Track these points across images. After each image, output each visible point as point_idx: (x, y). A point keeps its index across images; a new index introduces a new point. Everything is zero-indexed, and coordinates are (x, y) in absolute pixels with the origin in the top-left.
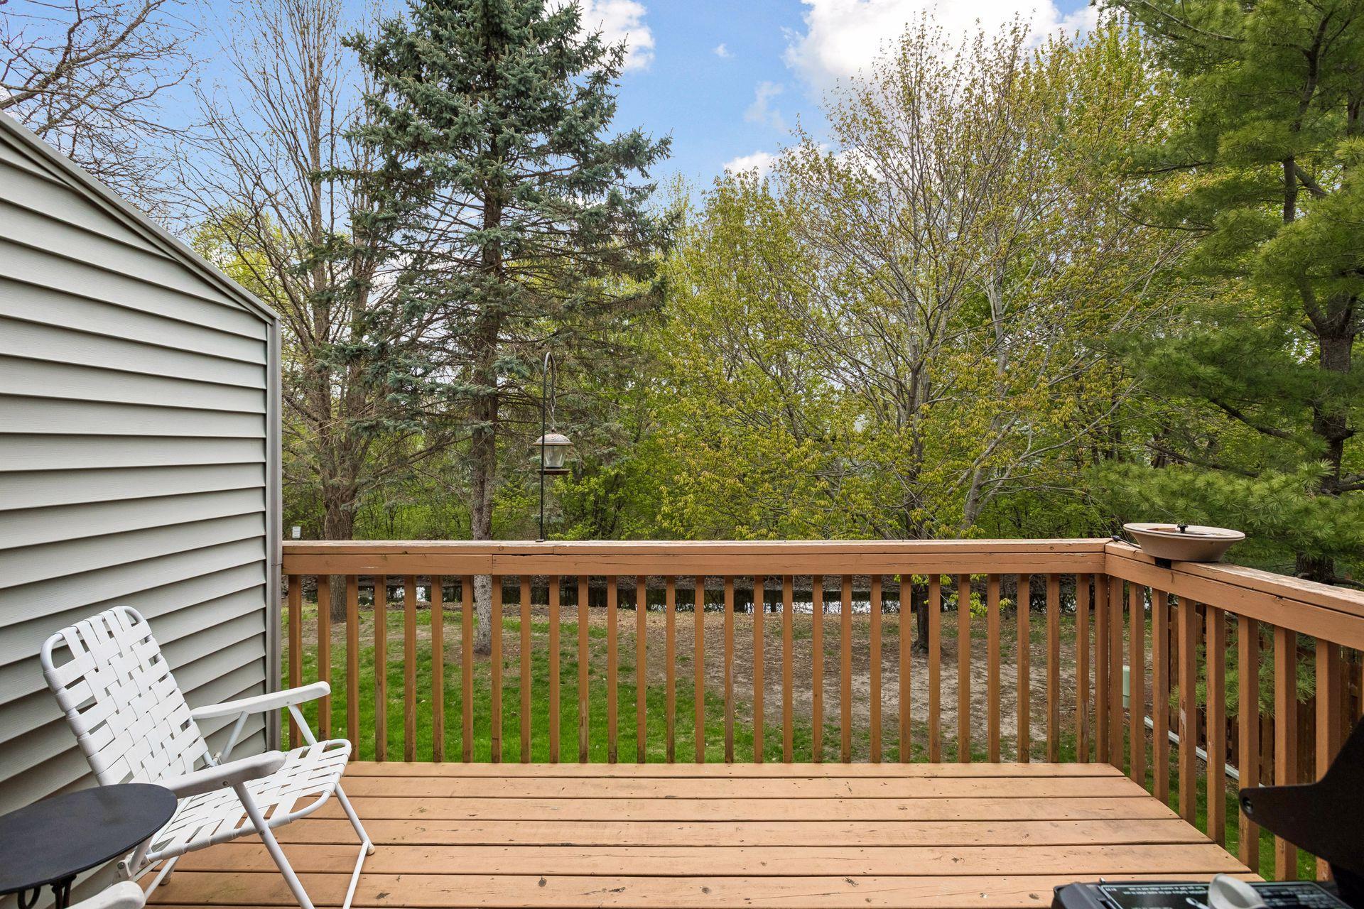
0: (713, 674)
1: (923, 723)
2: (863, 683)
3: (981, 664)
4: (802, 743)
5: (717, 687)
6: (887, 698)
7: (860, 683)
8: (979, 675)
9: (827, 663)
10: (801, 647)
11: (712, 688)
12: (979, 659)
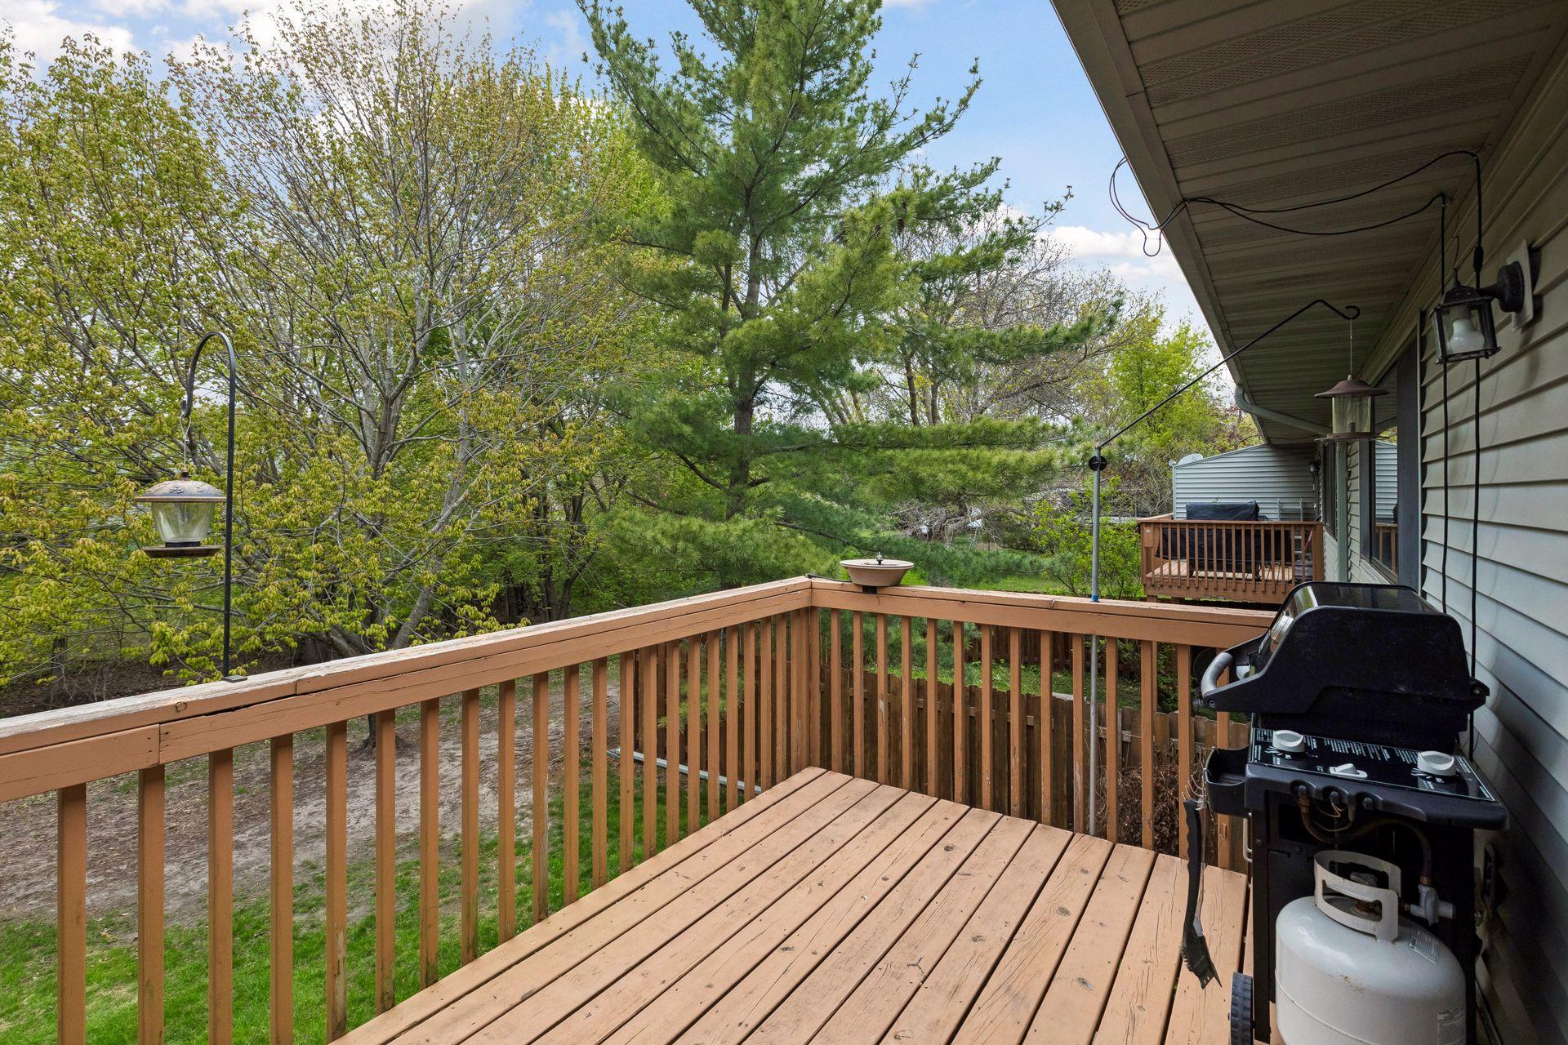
0: (22, 893)
1: (412, 834)
2: (311, 814)
3: (448, 745)
4: (257, 927)
5: (40, 910)
6: (353, 822)
7: (308, 814)
8: (452, 758)
9: (241, 807)
10: (181, 797)
11: (30, 916)
12: (445, 740)
